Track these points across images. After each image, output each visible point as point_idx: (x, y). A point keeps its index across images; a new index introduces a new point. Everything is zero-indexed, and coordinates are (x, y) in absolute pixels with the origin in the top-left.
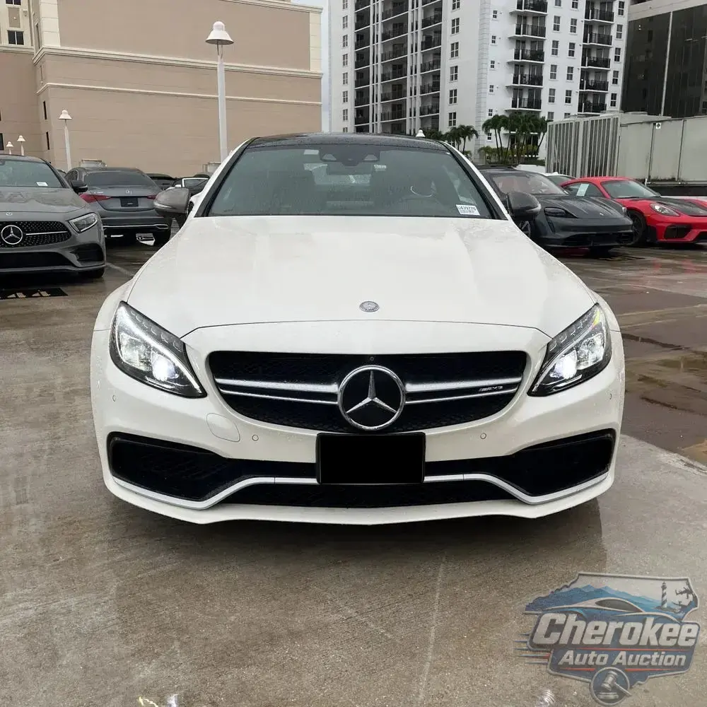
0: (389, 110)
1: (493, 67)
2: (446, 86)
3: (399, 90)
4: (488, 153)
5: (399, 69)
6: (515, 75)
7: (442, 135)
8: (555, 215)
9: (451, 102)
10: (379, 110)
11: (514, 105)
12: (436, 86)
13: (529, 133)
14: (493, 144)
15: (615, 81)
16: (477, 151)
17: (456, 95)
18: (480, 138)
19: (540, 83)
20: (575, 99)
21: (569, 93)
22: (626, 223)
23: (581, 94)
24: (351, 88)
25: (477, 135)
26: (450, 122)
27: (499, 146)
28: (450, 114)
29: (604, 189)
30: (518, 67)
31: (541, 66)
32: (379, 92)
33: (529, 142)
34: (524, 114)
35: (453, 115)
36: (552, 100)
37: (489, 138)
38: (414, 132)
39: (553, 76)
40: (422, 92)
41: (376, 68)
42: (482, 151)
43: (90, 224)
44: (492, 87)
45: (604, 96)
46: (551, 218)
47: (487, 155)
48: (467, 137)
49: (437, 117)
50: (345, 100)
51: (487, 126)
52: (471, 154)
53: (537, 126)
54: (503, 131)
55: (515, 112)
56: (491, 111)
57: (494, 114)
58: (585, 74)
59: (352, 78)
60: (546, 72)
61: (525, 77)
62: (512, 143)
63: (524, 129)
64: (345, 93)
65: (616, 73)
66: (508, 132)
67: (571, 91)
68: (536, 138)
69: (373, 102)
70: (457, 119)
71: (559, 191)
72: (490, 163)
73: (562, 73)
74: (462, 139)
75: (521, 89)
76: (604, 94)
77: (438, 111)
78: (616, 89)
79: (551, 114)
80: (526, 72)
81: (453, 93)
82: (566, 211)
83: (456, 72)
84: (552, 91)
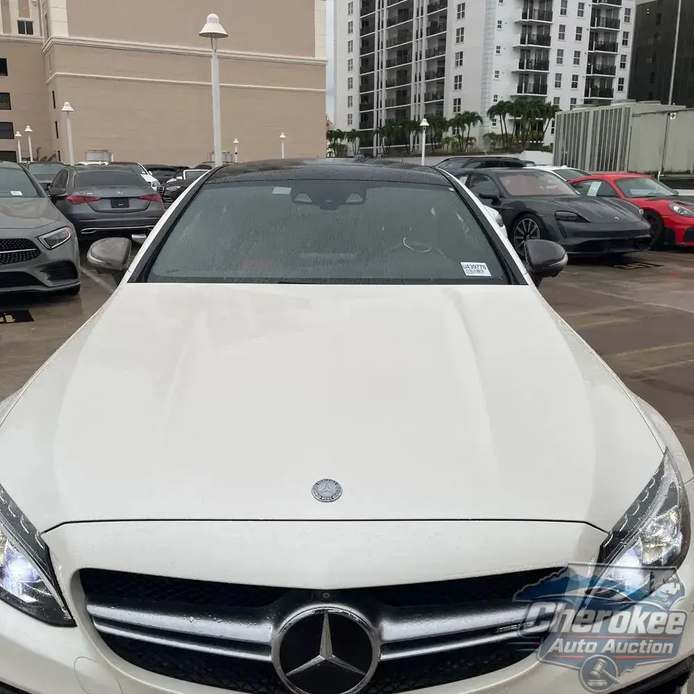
0: (394, 96)
1: (498, 52)
2: (451, 71)
3: (404, 76)
4: (493, 139)
5: (404, 54)
6: (521, 60)
7: (446, 121)
8: (567, 219)
9: (456, 88)
10: (383, 97)
11: (520, 90)
12: (441, 72)
13: (534, 119)
14: (498, 131)
15: (623, 66)
16: (481, 138)
17: (460, 81)
18: (485, 124)
19: (546, 68)
20: (582, 83)
21: (575, 78)
22: (643, 228)
23: (588, 78)
24: (356, 75)
25: (482, 122)
26: (455, 108)
27: (504, 132)
28: (455, 100)
29: (618, 186)
30: (524, 52)
31: (547, 51)
32: (384, 78)
33: (534, 128)
34: (529, 100)
35: (458, 102)
36: (558, 85)
37: (494, 124)
38: (419, 119)
39: (560, 61)
40: (427, 78)
41: (381, 54)
42: (487, 137)
43: (63, 240)
44: (497, 72)
45: (611, 80)
46: (563, 223)
47: (492, 141)
48: (472, 123)
49: (442, 103)
50: (350, 87)
51: (492, 112)
52: (475, 140)
53: (542, 112)
54: (508, 117)
55: (521, 97)
56: (496, 96)
57: (499, 99)
58: (592, 58)
59: (357, 64)
60: (553, 57)
61: (531, 62)
62: (517, 129)
63: (529, 115)
64: (350, 80)
65: (624, 57)
66: (513, 118)
67: (577, 76)
68: (541, 124)
69: (378, 88)
70: (462, 105)
71: (570, 191)
72: (495, 149)
73: (568, 57)
74: (466, 125)
75: (527, 74)
76: (612, 79)
77: (442, 97)
78: (624, 73)
79: (557, 100)
80: (533, 57)
81: (458, 79)
82: (578, 215)
83: (461, 57)
84: (559, 76)
